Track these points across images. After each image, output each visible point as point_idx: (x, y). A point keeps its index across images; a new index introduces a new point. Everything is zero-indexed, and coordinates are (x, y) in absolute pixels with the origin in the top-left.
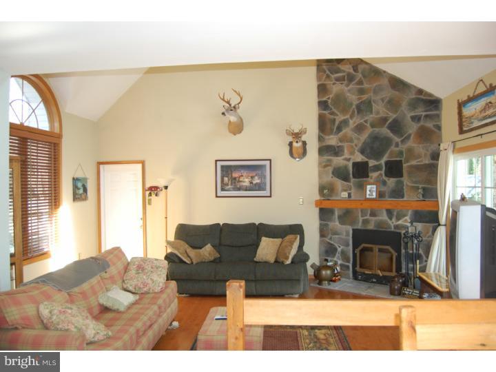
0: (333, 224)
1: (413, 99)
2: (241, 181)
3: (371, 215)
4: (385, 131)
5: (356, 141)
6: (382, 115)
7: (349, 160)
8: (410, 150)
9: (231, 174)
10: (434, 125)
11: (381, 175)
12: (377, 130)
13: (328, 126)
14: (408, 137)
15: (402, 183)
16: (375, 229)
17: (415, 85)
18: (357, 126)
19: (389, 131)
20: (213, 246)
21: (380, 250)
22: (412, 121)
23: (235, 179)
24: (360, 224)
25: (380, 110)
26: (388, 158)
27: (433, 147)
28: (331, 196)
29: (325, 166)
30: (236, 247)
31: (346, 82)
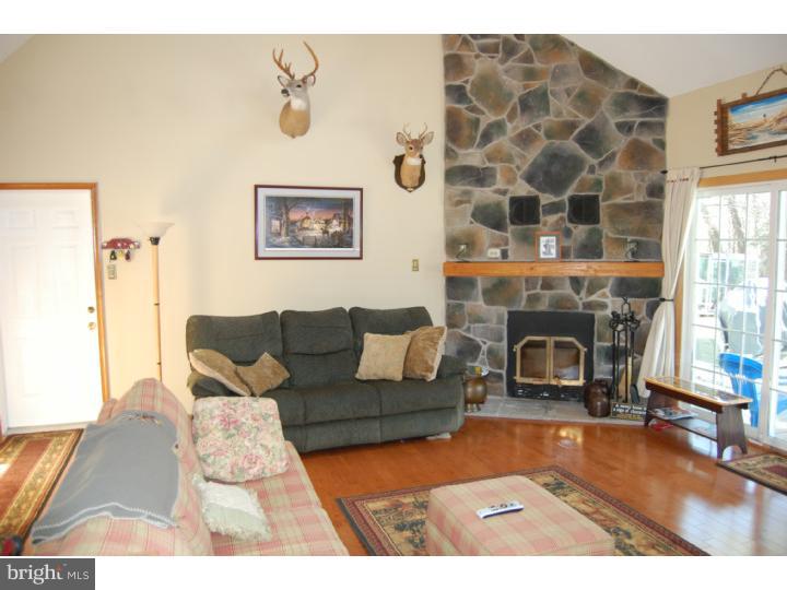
0: (473, 303)
1: (622, 94)
2: (307, 229)
3: (543, 288)
4: (571, 145)
5: (518, 161)
6: (566, 117)
7: (504, 193)
8: (613, 179)
9: (287, 213)
10: (654, 140)
11: (562, 219)
12: (557, 142)
13: (466, 132)
14: (611, 158)
15: (599, 233)
16: (552, 310)
17: (624, 71)
18: (520, 135)
19: (577, 145)
20: (274, 357)
21: (558, 345)
22: (619, 130)
23: (294, 223)
24: (523, 303)
25: (563, 107)
26: (576, 190)
27: (654, 175)
28: (469, 255)
29: (460, 203)
30: (318, 355)
31: (500, 55)
